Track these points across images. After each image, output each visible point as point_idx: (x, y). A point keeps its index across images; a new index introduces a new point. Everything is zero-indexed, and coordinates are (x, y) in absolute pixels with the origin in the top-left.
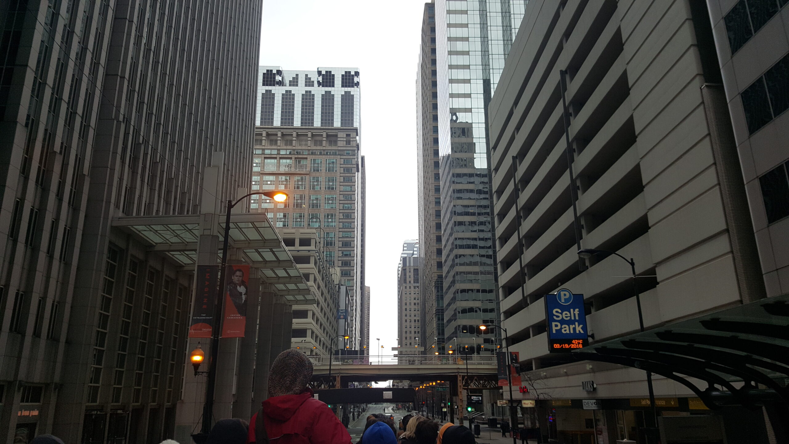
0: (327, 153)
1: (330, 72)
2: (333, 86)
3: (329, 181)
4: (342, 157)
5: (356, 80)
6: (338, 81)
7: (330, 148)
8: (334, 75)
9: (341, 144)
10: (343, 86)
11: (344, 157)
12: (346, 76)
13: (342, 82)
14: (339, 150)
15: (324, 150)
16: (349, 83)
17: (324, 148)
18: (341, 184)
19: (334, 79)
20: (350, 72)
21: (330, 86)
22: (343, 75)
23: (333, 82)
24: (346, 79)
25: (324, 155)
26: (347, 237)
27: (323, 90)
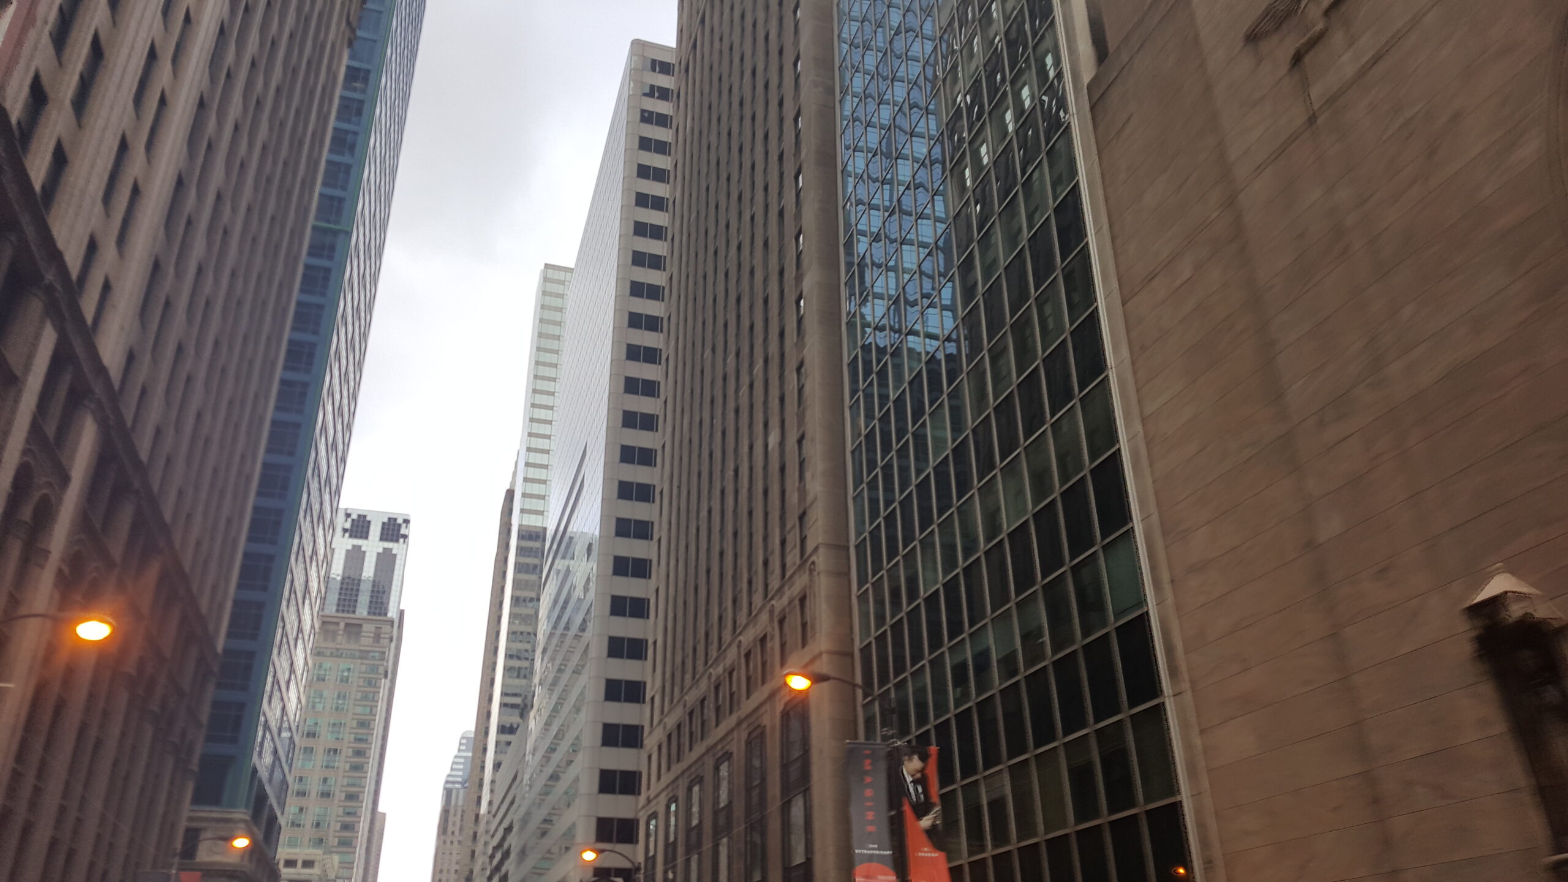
0: (342, 654)
1: (365, 517)
2: (366, 538)
3: (339, 697)
4: (364, 661)
5: (403, 531)
6: (375, 531)
7: (347, 646)
8: (369, 522)
9: (366, 641)
10: (381, 539)
11: (368, 662)
12: (389, 524)
13: (382, 534)
14: (361, 651)
15: (338, 649)
16: (392, 535)
17: (338, 646)
18: (357, 703)
19: (368, 527)
20: (395, 520)
21: (361, 537)
22: (384, 523)
23: (368, 533)
24: (388, 529)
25: (337, 656)
26: (353, 785)
27: (349, 543)
